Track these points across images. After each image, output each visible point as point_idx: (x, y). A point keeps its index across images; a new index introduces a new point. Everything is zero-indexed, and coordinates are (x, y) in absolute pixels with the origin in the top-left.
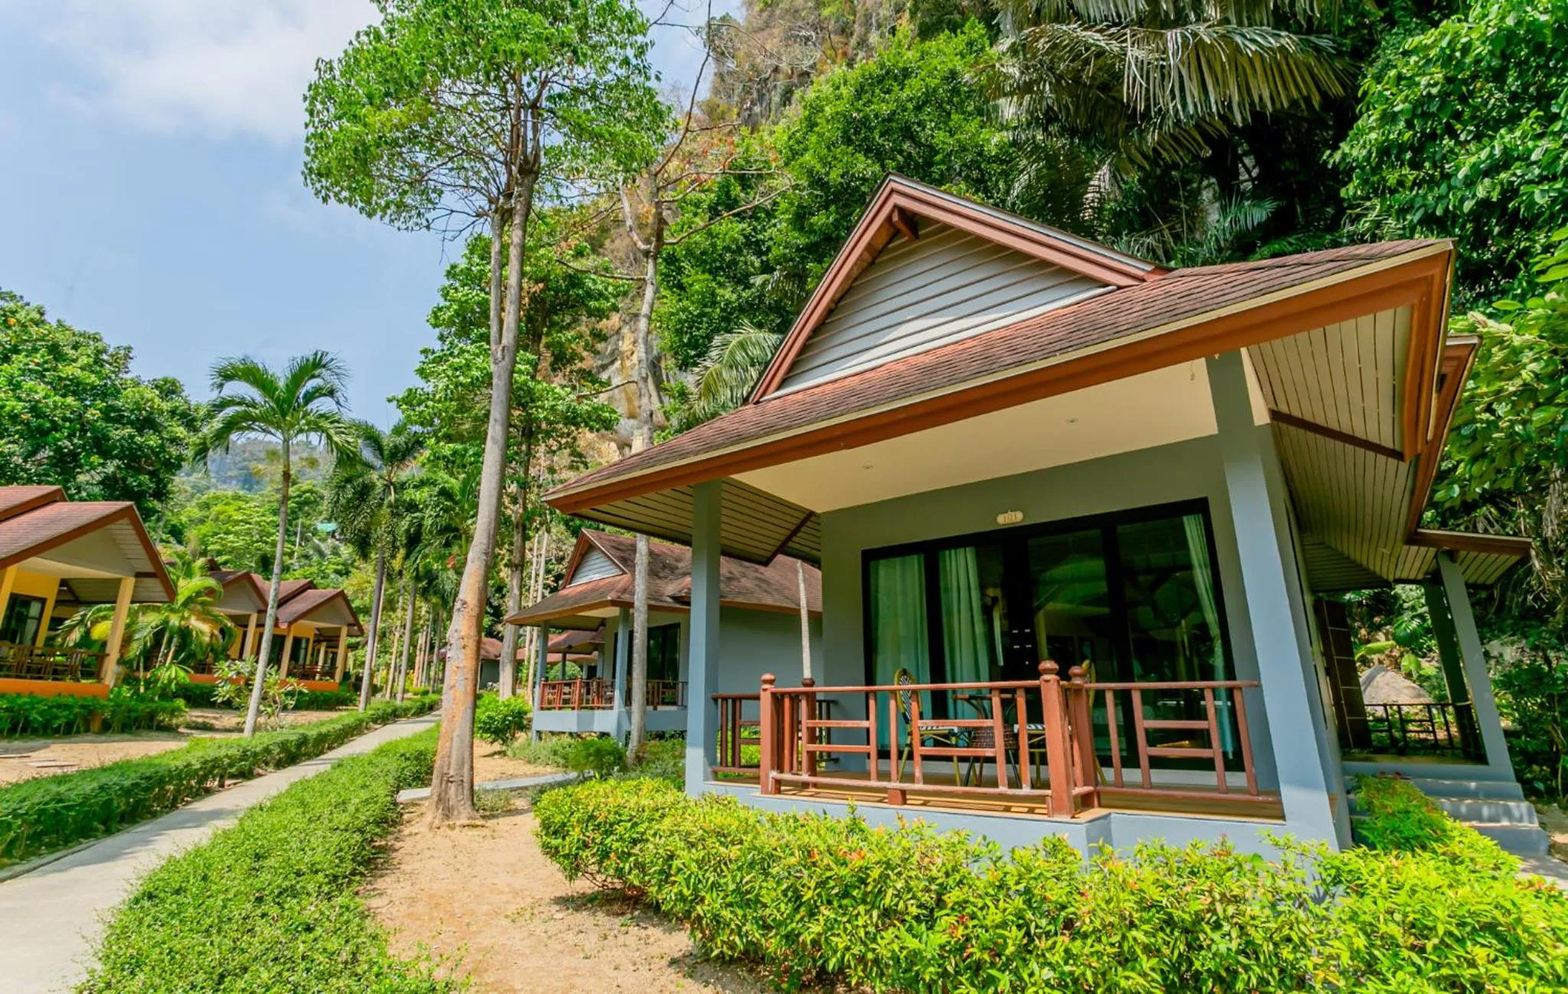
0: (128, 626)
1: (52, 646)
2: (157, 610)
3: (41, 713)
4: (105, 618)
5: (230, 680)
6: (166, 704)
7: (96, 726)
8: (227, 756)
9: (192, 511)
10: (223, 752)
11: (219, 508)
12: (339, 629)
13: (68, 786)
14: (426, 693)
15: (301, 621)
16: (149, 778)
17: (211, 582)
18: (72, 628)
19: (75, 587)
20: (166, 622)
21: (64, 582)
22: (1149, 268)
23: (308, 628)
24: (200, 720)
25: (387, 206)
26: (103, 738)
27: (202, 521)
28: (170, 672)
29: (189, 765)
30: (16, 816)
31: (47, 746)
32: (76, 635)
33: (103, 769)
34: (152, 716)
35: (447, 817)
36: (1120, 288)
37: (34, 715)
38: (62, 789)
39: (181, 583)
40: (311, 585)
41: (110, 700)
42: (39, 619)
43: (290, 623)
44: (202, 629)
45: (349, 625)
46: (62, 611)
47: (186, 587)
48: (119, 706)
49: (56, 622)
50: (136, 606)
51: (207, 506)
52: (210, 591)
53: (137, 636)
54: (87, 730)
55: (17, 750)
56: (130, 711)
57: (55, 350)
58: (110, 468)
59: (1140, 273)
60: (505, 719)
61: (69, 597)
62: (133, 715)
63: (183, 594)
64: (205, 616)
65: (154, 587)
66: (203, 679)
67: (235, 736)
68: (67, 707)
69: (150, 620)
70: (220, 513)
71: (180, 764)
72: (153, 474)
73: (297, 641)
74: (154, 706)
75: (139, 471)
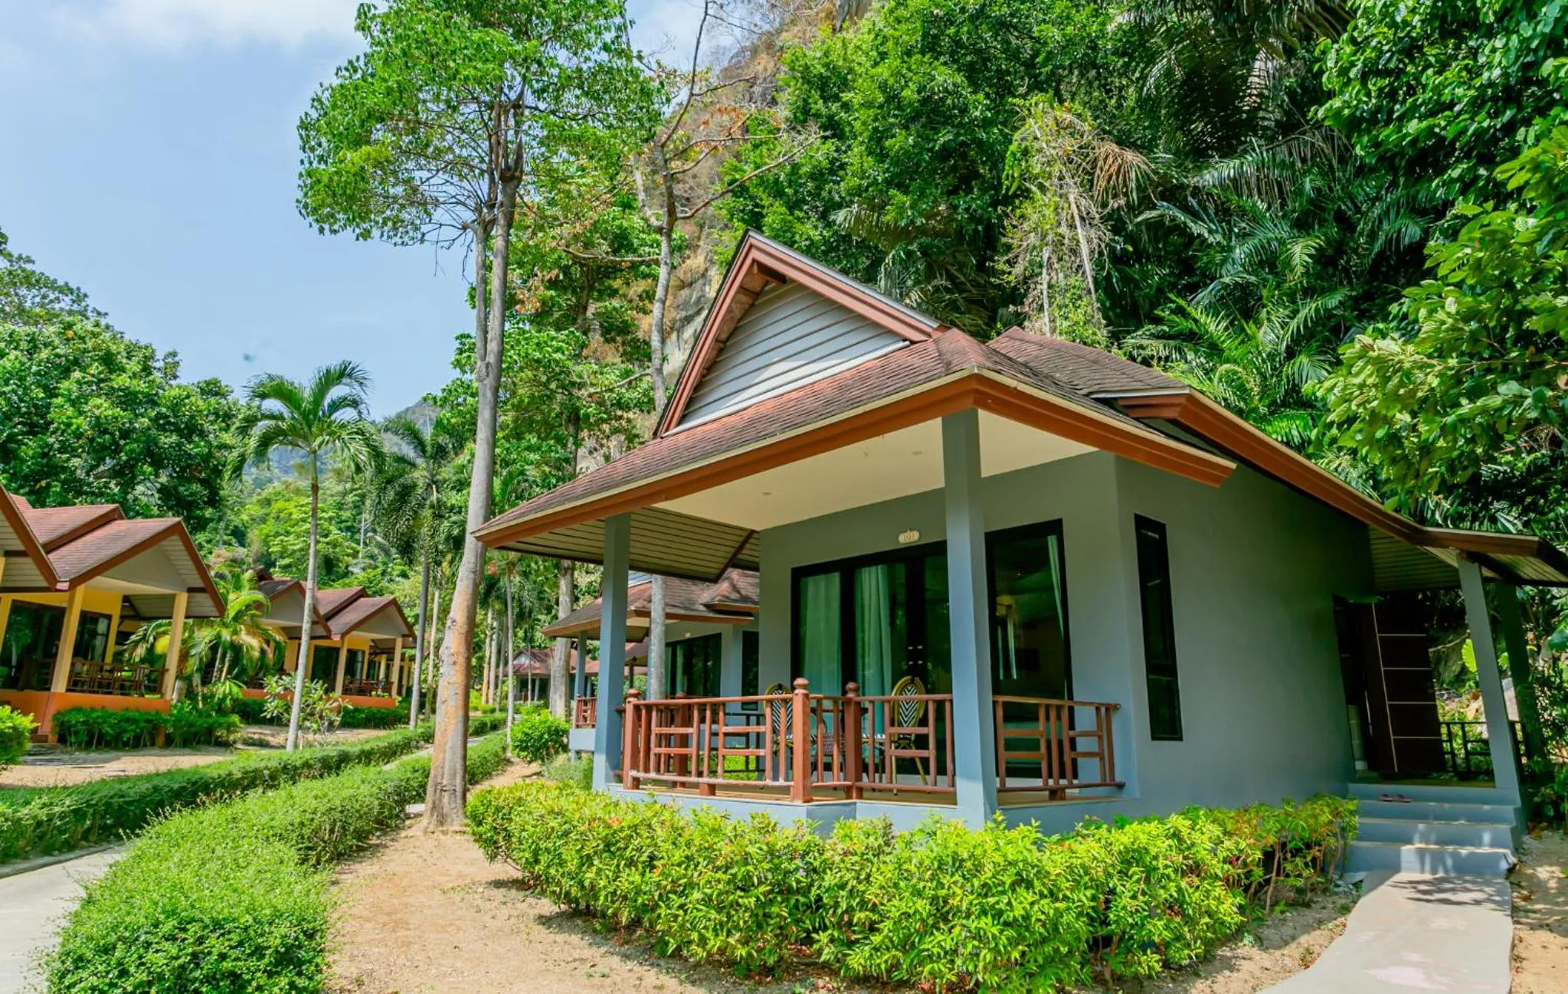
0: (184, 642)
1: (121, 662)
2: (211, 625)
3: (112, 726)
4: (165, 633)
5: (277, 696)
6: (222, 720)
7: (161, 740)
8: (266, 768)
9: (252, 509)
10: (262, 765)
11: (280, 504)
12: (394, 640)
13: (128, 784)
14: (493, 711)
15: (354, 633)
16: (195, 783)
17: (259, 596)
18: (136, 643)
19: (138, 604)
20: (218, 636)
21: (126, 599)
22: (935, 325)
23: (362, 640)
24: (256, 737)
25: (385, 223)
26: (167, 752)
27: (263, 520)
28: (225, 688)
29: (230, 774)
30: (89, 806)
31: (118, 758)
32: (140, 651)
33: (158, 775)
34: (210, 731)
35: (442, 823)
36: (913, 343)
37: (107, 729)
38: (124, 787)
39: (231, 596)
40: (362, 594)
41: (172, 715)
42: (107, 636)
43: (343, 635)
44: (251, 643)
45: (404, 636)
46: (127, 626)
47: (237, 600)
48: (180, 721)
49: (122, 637)
50: (191, 621)
51: (268, 502)
52: (258, 605)
53: (193, 652)
54: (153, 744)
55: (93, 761)
56: (191, 725)
57: (108, 360)
58: (164, 479)
59: (929, 330)
60: (541, 737)
61: (132, 613)
62: (193, 729)
63: (233, 607)
64: (255, 629)
65: (205, 603)
66: (254, 693)
67: (278, 752)
68: (134, 721)
69: (204, 636)
70: (280, 511)
71: (223, 772)
72: (204, 482)
73: (352, 654)
74: (211, 721)
75: (189, 481)
